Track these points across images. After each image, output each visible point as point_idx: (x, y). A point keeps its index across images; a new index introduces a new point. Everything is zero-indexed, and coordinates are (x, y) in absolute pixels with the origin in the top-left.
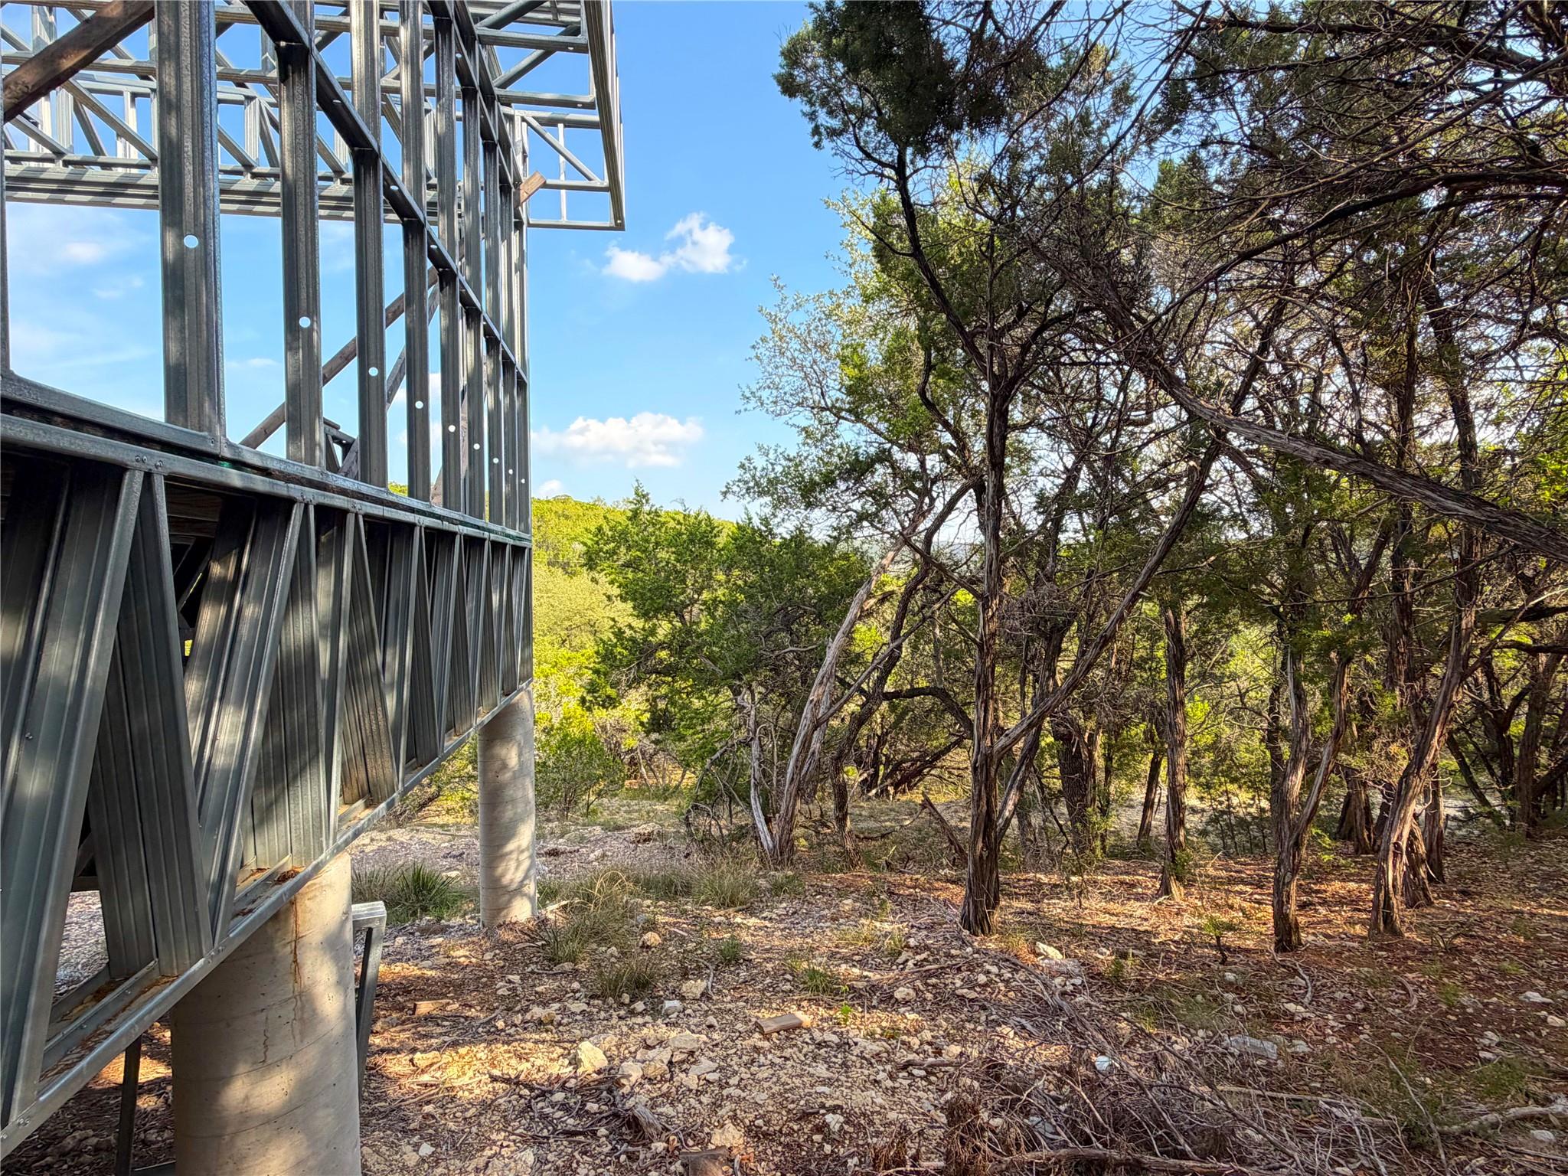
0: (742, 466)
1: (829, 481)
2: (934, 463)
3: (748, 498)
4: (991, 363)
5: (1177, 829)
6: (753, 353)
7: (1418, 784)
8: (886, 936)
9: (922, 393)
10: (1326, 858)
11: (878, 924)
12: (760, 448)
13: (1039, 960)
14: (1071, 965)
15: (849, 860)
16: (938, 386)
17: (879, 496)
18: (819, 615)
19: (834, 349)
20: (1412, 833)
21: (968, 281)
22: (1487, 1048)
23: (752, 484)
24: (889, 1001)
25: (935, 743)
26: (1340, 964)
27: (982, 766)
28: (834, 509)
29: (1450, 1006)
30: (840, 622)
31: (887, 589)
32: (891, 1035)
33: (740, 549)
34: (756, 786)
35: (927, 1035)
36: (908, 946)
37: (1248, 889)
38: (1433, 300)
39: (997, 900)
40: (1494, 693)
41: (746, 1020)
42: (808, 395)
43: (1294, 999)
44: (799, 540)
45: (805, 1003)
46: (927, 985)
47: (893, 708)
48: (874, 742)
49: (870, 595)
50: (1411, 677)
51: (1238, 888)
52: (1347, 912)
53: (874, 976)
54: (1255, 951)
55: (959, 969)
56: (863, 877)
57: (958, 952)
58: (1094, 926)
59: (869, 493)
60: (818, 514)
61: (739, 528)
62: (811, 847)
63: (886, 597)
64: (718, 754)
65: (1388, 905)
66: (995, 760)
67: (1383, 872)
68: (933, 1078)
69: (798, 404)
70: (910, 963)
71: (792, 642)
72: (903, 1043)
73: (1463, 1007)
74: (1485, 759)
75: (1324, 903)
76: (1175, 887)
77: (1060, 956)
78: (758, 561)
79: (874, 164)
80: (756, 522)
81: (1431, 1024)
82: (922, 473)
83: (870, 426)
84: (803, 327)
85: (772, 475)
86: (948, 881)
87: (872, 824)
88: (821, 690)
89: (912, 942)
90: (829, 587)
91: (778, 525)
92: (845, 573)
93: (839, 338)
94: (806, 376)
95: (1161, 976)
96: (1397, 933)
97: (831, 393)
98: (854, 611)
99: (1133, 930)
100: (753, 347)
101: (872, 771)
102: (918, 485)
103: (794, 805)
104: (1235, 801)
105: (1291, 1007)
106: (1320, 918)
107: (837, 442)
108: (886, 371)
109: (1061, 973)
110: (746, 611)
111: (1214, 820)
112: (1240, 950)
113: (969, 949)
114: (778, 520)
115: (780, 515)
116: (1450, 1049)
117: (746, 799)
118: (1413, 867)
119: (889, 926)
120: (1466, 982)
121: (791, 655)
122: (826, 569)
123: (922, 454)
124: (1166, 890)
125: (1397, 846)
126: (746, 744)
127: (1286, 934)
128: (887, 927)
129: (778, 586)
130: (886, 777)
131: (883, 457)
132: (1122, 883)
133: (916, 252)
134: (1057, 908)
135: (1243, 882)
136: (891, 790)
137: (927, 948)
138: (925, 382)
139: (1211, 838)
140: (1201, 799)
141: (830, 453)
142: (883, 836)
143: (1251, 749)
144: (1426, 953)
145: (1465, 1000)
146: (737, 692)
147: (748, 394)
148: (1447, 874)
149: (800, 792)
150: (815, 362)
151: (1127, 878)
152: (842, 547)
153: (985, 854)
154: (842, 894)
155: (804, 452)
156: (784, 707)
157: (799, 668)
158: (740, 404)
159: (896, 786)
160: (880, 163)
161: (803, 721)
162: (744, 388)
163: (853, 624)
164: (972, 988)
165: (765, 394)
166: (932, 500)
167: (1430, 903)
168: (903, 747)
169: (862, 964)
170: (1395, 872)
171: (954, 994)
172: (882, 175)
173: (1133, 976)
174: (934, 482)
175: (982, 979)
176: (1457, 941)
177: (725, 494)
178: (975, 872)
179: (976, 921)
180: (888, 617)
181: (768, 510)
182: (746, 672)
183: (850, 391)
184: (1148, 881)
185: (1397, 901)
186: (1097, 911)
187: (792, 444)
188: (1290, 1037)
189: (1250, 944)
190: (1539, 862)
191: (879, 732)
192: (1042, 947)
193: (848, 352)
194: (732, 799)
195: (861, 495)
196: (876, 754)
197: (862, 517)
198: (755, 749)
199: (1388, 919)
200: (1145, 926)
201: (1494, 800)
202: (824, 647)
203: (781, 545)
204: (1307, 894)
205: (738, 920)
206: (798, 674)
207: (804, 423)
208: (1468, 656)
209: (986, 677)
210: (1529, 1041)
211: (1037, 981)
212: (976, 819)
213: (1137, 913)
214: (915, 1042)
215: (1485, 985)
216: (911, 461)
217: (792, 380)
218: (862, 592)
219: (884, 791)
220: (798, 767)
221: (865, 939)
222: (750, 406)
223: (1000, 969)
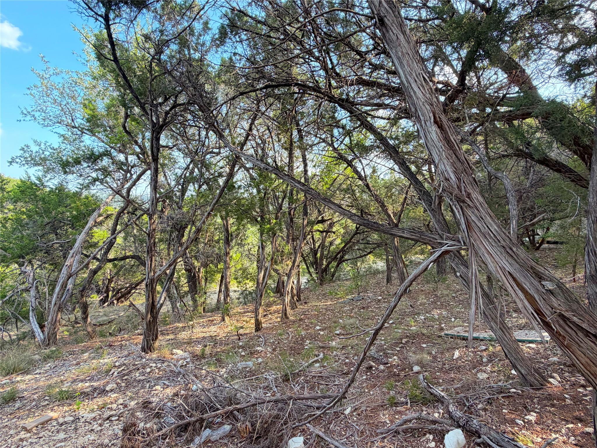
0: (23, 149)
1: (77, 162)
2: (132, 159)
3: (26, 166)
4: (152, 116)
5: (227, 297)
6: (28, 92)
7: (294, 272)
8: (104, 365)
9: (124, 127)
10: (272, 299)
11: (101, 361)
12: (35, 142)
13: (174, 357)
14: (186, 355)
15: (90, 336)
16: (131, 125)
17: (105, 172)
18: (73, 225)
19: (79, 99)
20: (292, 287)
21: (142, 80)
22: (307, 345)
23: (29, 159)
24: (103, 392)
25: (136, 279)
26: (273, 331)
27: (150, 284)
28: (81, 175)
29: (299, 336)
30: (84, 228)
31: (109, 213)
32: (102, 408)
33: (22, 192)
34: (33, 310)
35: (121, 401)
36: (115, 366)
37: (250, 314)
38: (298, 125)
39: (157, 338)
40: (314, 245)
41: (16, 427)
42: (64, 119)
43: (259, 346)
44: (60, 189)
45: (56, 408)
46: (123, 380)
47: (115, 266)
48: (106, 282)
49: (100, 215)
50: (293, 240)
51: (247, 314)
52: (276, 315)
53: (95, 384)
54: (249, 333)
55: (138, 369)
56: (97, 342)
57: (139, 362)
58: (197, 338)
59: (99, 169)
60: (70, 177)
61: (22, 181)
62: (70, 335)
63: (108, 217)
64: (7, 298)
65: (286, 310)
66: (155, 281)
67: (284, 300)
68: (121, 418)
69: (58, 122)
70: (116, 374)
71: (57, 239)
72: (109, 408)
73: (302, 335)
74: (312, 264)
75: (271, 313)
76: (227, 318)
77: (182, 352)
78: (35, 198)
79: (93, 13)
80: (34, 179)
81: (294, 343)
82: (126, 163)
83: (99, 138)
84: (60, 85)
85: (43, 156)
86: (139, 335)
87: (105, 318)
88: (72, 260)
89: (117, 364)
90: (77, 212)
91: (47, 181)
92: (86, 205)
93: (82, 95)
94: (62, 110)
95: (219, 350)
96: (287, 318)
97: (78, 120)
98: (91, 222)
99: (211, 336)
100: (28, 88)
101: (105, 295)
102: (125, 168)
103: (57, 316)
104: (248, 286)
105: (259, 348)
106: (269, 318)
107: (82, 144)
108: (107, 115)
109: (182, 359)
110: (27, 224)
111: (242, 294)
112: (245, 334)
113: (144, 360)
114: (47, 179)
115: (49, 176)
116: (298, 348)
117: (27, 318)
118: (292, 297)
119: (107, 360)
120: (303, 328)
121: (58, 245)
122: (75, 203)
123: (126, 154)
124: (223, 320)
125: (288, 292)
126: (27, 290)
127: (258, 326)
128: (106, 361)
129: (47, 211)
130: (112, 297)
131: (107, 154)
132: (209, 321)
133: (116, 60)
134: (184, 335)
135: (248, 312)
136: (115, 302)
137: (124, 364)
138: (125, 122)
139: (241, 300)
140: (238, 287)
141: (78, 149)
142: (109, 322)
143: (253, 268)
144: (294, 322)
145: (302, 333)
146: (21, 265)
147: (25, 112)
148: (302, 298)
149: (60, 309)
150: (68, 103)
151: (211, 319)
152: (85, 193)
153: (151, 320)
154: (83, 352)
155: (63, 146)
156: (53, 270)
157: (61, 251)
158: (21, 117)
159: (118, 300)
160: (96, 14)
161: (61, 275)
162: (23, 109)
163: (91, 229)
164: (144, 375)
165: (37, 114)
166: (131, 175)
167: (297, 307)
168: (122, 282)
169: (92, 379)
170: (288, 299)
171: (135, 380)
172: (97, 19)
173: (209, 353)
174: (132, 167)
175: (148, 370)
176: (302, 317)
177: (11, 163)
178: (147, 328)
179: (147, 348)
180: (110, 225)
181: (40, 174)
182: (28, 254)
183: (88, 121)
184: (218, 317)
185: (288, 308)
186: (199, 332)
187: (55, 142)
188: (257, 358)
189: (248, 331)
190: (322, 291)
191: (109, 278)
192: (175, 351)
193: (87, 102)
194: (17, 319)
195: (97, 170)
196: (107, 287)
197: (95, 180)
198: (33, 292)
199: (286, 314)
200: (215, 334)
201: (314, 276)
202: (75, 240)
203: (50, 192)
204: (266, 312)
205: (19, 379)
206: (61, 253)
207: (63, 133)
208: (306, 232)
209: (151, 248)
210: (316, 340)
211: (172, 365)
212: (147, 305)
213: (213, 330)
214: (114, 406)
215: (307, 329)
216: (121, 157)
217: (54, 110)
218: (96, 214)
219: (112, 303)
220: (59, 298)
221: (93, 369)
222: (26, 119)
223: (156, 364)
